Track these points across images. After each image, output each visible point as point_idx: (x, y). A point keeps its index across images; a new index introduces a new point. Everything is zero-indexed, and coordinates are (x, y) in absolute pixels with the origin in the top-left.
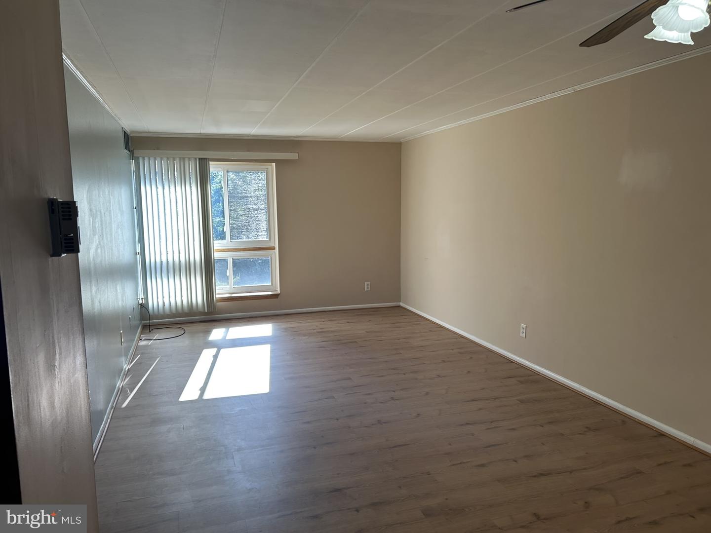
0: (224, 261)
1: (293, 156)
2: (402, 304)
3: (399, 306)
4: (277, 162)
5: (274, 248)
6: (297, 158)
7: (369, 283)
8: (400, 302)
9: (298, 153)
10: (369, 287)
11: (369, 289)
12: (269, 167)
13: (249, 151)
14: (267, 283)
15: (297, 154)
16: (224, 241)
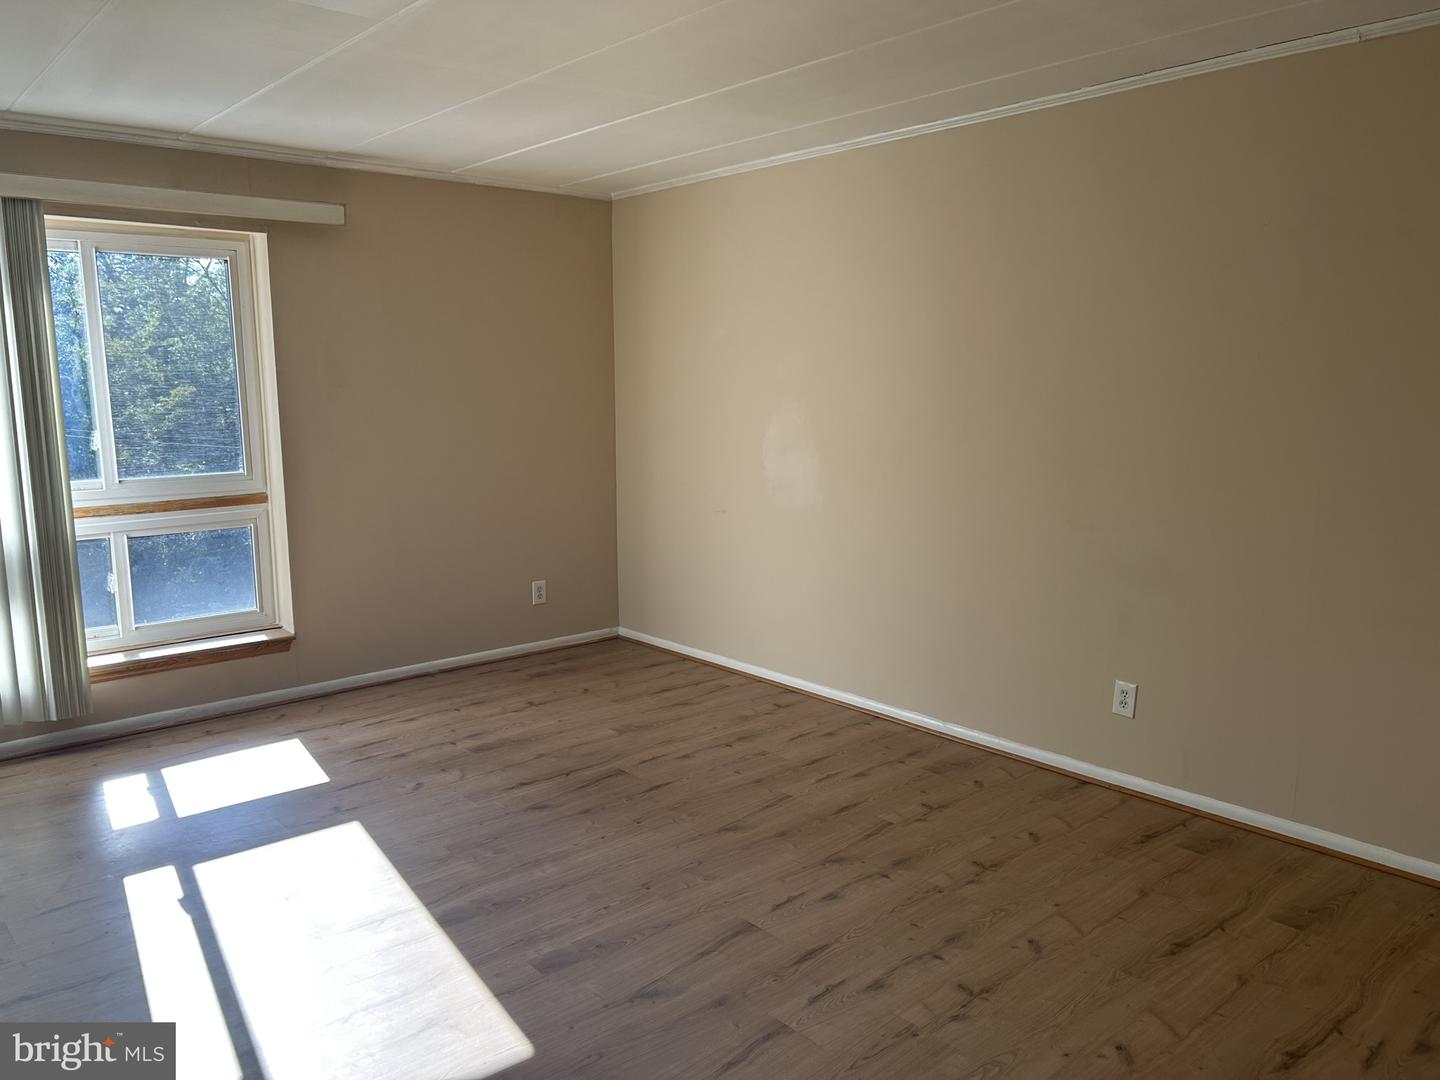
0: (98, 545)
1: (327, 213)
2: (623, 631)
3: (617, 638)
4: (273, 228)
5: (262, 498)
6: (342, 222)
7: (544, 582)
8: (618, 626)
9: (344, 205)
10: (543, 592)
11: (544, 600)
12: (241, 247)
13: (178, 187)
14: (245, 604)
15: (342, 208)
16: (95, 480)
